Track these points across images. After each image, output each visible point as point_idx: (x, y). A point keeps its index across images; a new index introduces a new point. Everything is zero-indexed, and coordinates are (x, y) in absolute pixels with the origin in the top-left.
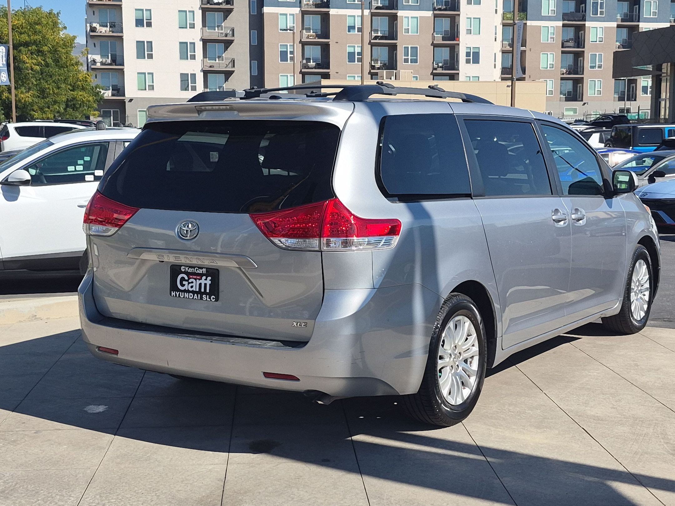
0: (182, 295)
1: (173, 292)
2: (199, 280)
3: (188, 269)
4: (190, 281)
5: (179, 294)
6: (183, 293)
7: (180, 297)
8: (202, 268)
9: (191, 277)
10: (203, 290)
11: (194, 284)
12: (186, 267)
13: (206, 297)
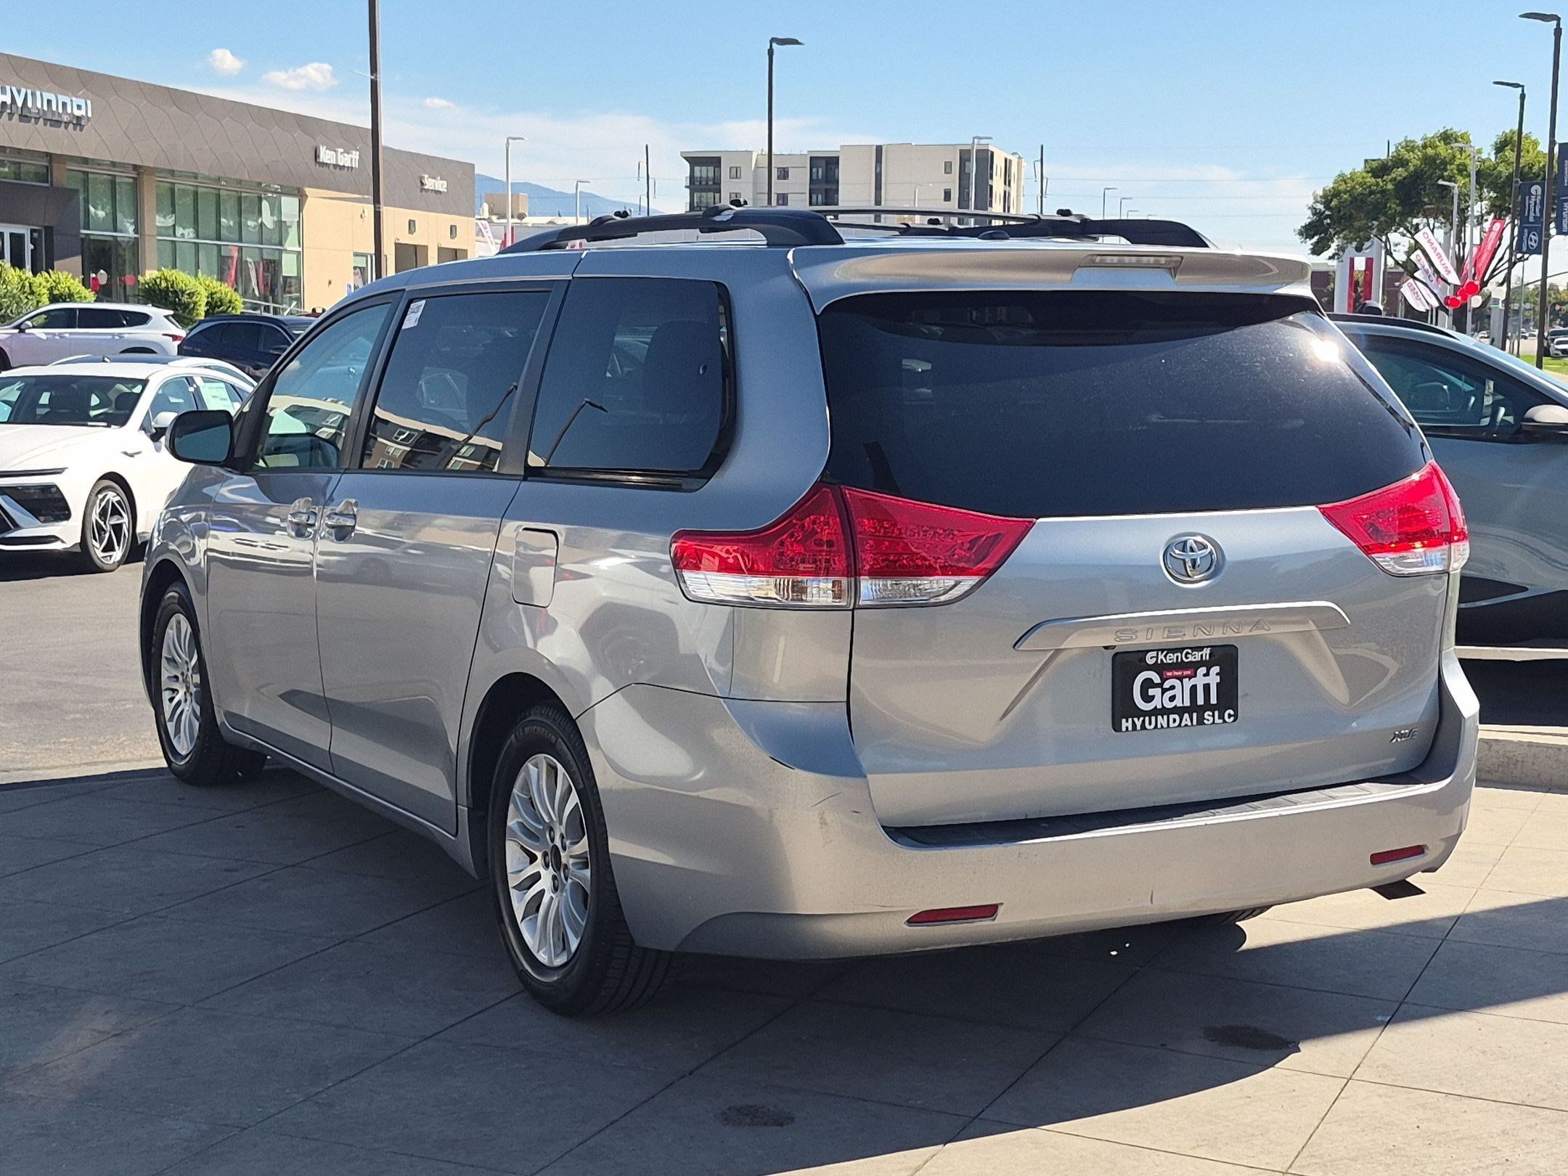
0: (1150, 724)
1: (1127, 721)
2: (1190, 677)
3: (1165, 656)
4: (1166, 685)
5: (1144, 721)
6: (1153, 718)
7: (1146, 729)
8: (1201, 649)
9: (1169, 674)
10: (1200, 701)
11: (1177, 692)
12: (1160, 653)
13: (1213, 716)
